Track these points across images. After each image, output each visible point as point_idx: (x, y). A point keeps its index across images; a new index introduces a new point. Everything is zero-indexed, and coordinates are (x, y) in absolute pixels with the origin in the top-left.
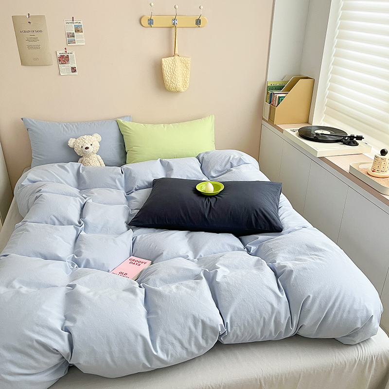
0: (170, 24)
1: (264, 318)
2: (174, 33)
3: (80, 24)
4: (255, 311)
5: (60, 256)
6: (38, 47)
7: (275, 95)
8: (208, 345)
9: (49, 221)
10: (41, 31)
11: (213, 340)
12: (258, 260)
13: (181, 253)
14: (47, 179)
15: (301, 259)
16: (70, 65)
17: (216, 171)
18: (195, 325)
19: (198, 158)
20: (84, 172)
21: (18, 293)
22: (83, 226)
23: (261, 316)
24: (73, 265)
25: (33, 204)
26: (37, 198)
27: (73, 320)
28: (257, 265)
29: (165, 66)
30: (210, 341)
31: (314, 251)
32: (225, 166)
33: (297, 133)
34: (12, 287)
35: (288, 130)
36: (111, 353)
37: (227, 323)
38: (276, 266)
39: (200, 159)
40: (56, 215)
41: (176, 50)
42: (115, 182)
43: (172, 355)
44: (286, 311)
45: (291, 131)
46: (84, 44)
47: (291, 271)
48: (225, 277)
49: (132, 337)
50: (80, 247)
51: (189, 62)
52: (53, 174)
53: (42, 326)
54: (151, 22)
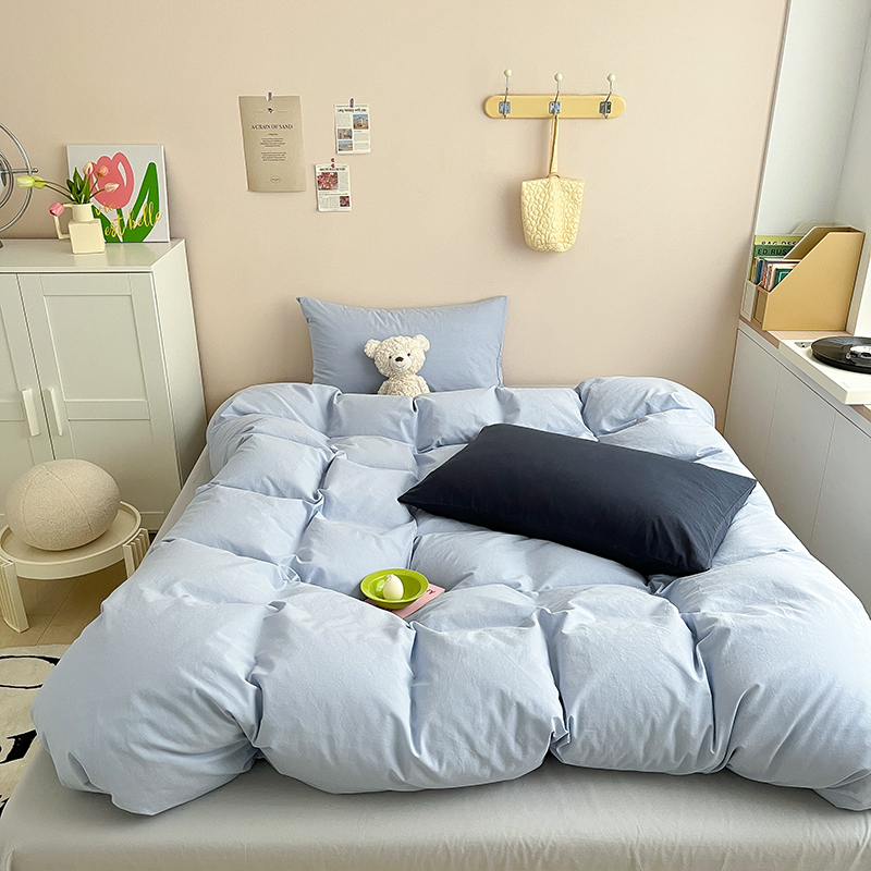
0: (546, 111)
1: (653, 719)
2: (551, 130)
3: (364, 113)
4: (635, 703)
5: (268, 553)
6: (280, 157)
7: (769, 265)
8: (528, 757)
9: (258, 486)
10: (291, 127)
11: (538, 749)
12: (663, 604)
13: (505, 577)
14: (269, 410)
15: (755, 610)
16: (338, 192)
17: (613, 420)
18: (504, 712)
19: (578, 390)
20: (341, 403)
21: (179, 604)
22: (322, 502)
23: (647, 716)
24: (291, 575)
25: (235, 451)
26: (243, 441)
27: (269, 665)
28: (658, 615)
29: (528, 198)
30: (531, 750)
31: (790, 597)
32: (634, 411)
33: (809, 351)
34: (171, 593)
35: (790, 343)
36: (331, 739)
37: (571, 718)
38: (698, 619)
39: (582, 393)
40: (272, 477)
41: (555, 165)
42: (399, 426)
43: (449, 765)
44: (704, 713)
45: (797, 345)
46: (369, 151)
47: (726, 632)
48: (582, 627)
49: (375, 716)
50: (309, 543)
51: (580, 190)
52: (281, 402)
53: (211, 667)
54: (504, 108)
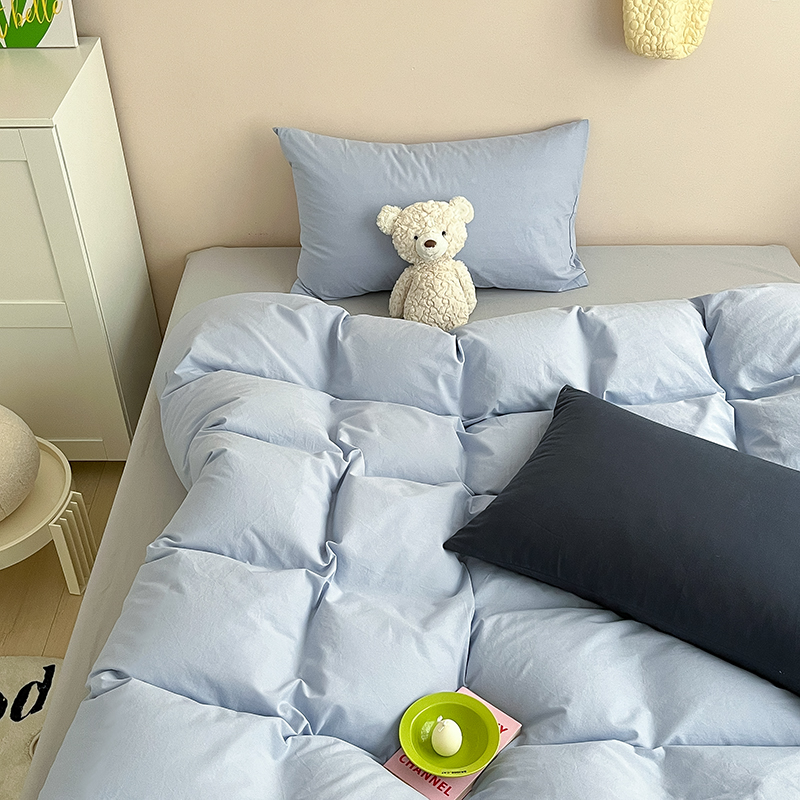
9: (239, 543)
17: (757, 373)
20: (349, 339)
22: (334, 569)
24: (295, 722)
26: (211, 457)
32: (791, 359)
39: (708, 314)
40: (259, 529)
42: (435, 385)
50: (319, 654)
